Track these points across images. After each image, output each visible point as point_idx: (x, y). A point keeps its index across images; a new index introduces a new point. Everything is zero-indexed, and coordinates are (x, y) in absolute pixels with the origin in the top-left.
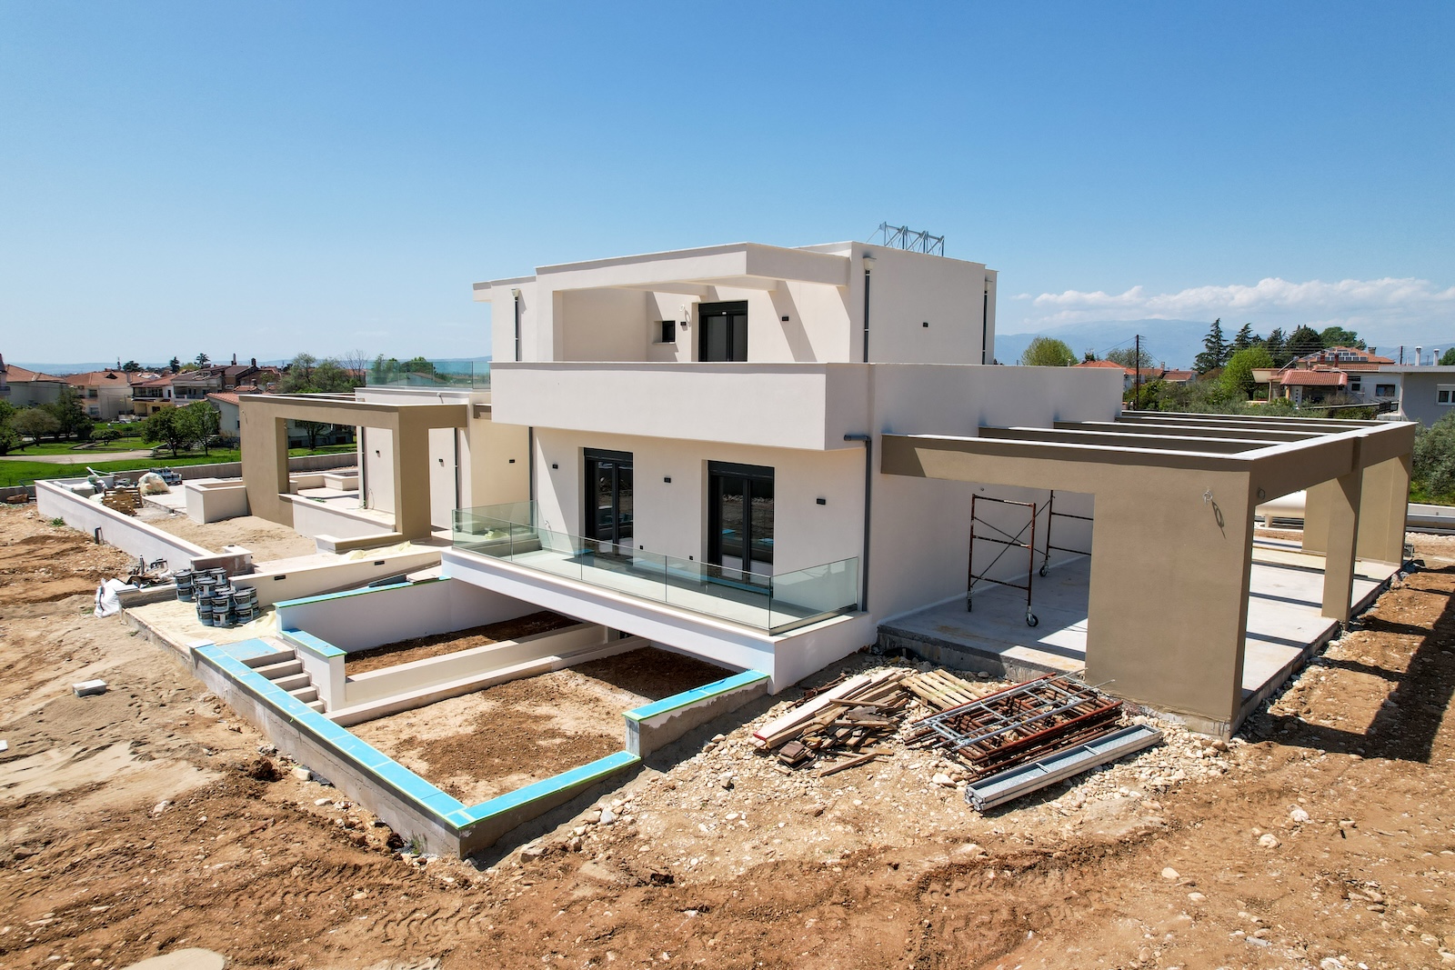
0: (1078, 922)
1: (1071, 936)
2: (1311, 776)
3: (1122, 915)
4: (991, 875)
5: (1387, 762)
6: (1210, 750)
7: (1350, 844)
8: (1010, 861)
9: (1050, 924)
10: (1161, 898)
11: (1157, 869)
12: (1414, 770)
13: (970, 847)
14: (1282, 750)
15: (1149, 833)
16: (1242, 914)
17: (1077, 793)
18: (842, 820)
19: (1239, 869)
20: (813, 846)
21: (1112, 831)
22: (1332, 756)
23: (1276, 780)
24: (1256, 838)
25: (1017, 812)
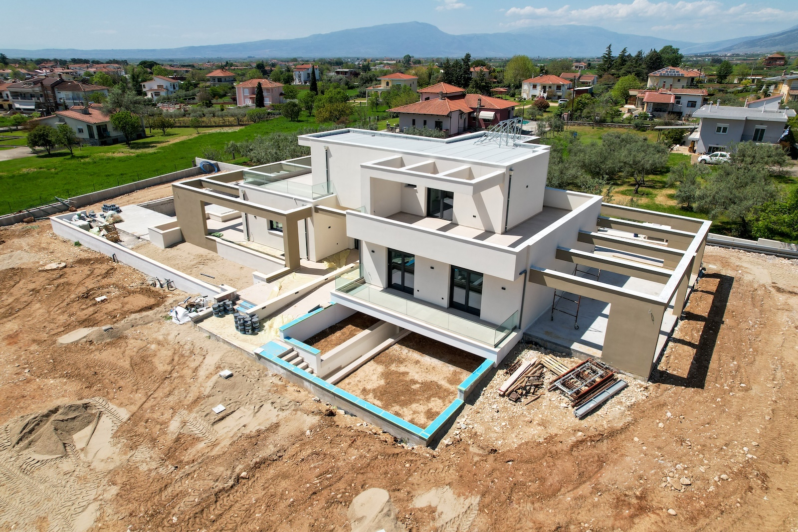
0: (616, 459)
1: (615, 463)
2: (671, 397)
3: (627, 456)
4: (589, 444)
5: (693, 389)
6: (642, 389)
7: (683, 426)
8: (593, 439)
9: (608, 460)
10: (636, 449)
11: (632, 437)
12: (699, 393)
13: (580, 434)
14: (663, 386)
15: (629, 424)
16: (657, 453)
17: (605, 407)
18: (539, 425)
19: (654, 437)
20: (534, 435)
21: (618, 424)
22: (677, 387)
23: (662, 399)
24: (658, 423)
25: (589, 417)
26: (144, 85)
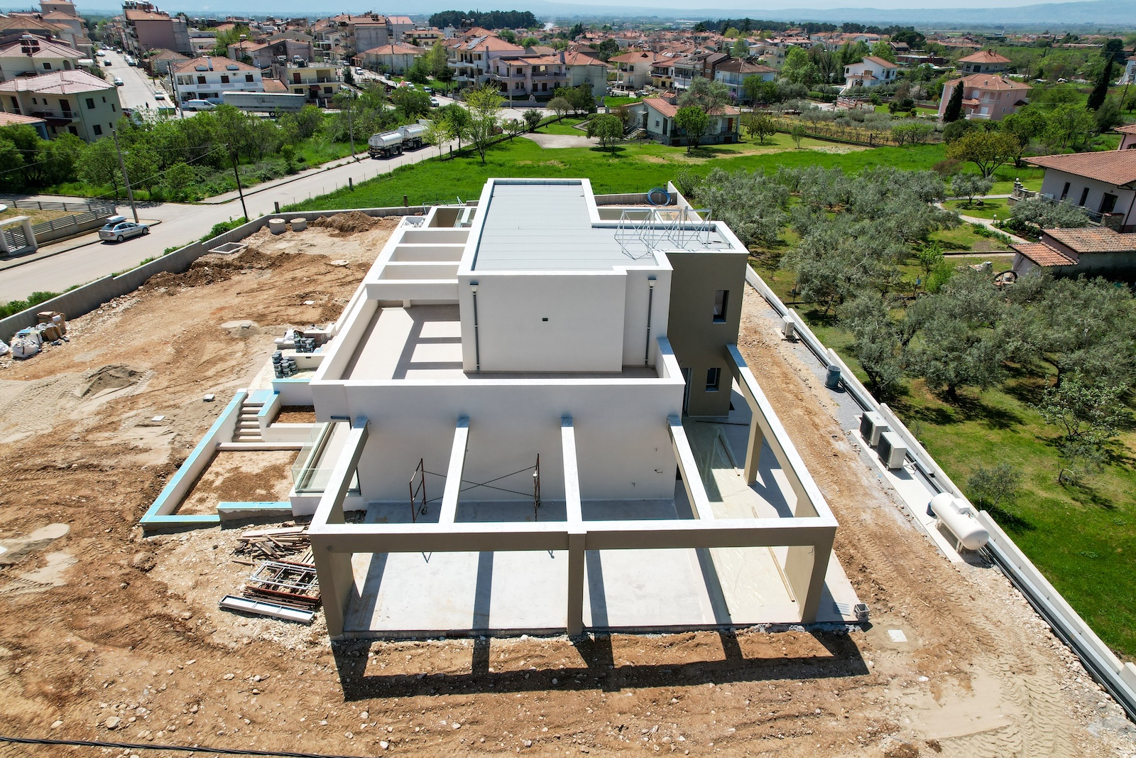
1: (135, 655)
3: (150, 661)
4: (167, 626)
5: (338, 689)
8: (178, 627)
9: (138, 649)
10: (167, 664)
14: (329, 658)
15: (223, 648)
18: (197, 581)
20: (178, 585)
23: (293, 664)
26: (848, 69)
